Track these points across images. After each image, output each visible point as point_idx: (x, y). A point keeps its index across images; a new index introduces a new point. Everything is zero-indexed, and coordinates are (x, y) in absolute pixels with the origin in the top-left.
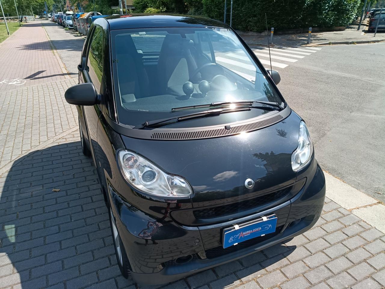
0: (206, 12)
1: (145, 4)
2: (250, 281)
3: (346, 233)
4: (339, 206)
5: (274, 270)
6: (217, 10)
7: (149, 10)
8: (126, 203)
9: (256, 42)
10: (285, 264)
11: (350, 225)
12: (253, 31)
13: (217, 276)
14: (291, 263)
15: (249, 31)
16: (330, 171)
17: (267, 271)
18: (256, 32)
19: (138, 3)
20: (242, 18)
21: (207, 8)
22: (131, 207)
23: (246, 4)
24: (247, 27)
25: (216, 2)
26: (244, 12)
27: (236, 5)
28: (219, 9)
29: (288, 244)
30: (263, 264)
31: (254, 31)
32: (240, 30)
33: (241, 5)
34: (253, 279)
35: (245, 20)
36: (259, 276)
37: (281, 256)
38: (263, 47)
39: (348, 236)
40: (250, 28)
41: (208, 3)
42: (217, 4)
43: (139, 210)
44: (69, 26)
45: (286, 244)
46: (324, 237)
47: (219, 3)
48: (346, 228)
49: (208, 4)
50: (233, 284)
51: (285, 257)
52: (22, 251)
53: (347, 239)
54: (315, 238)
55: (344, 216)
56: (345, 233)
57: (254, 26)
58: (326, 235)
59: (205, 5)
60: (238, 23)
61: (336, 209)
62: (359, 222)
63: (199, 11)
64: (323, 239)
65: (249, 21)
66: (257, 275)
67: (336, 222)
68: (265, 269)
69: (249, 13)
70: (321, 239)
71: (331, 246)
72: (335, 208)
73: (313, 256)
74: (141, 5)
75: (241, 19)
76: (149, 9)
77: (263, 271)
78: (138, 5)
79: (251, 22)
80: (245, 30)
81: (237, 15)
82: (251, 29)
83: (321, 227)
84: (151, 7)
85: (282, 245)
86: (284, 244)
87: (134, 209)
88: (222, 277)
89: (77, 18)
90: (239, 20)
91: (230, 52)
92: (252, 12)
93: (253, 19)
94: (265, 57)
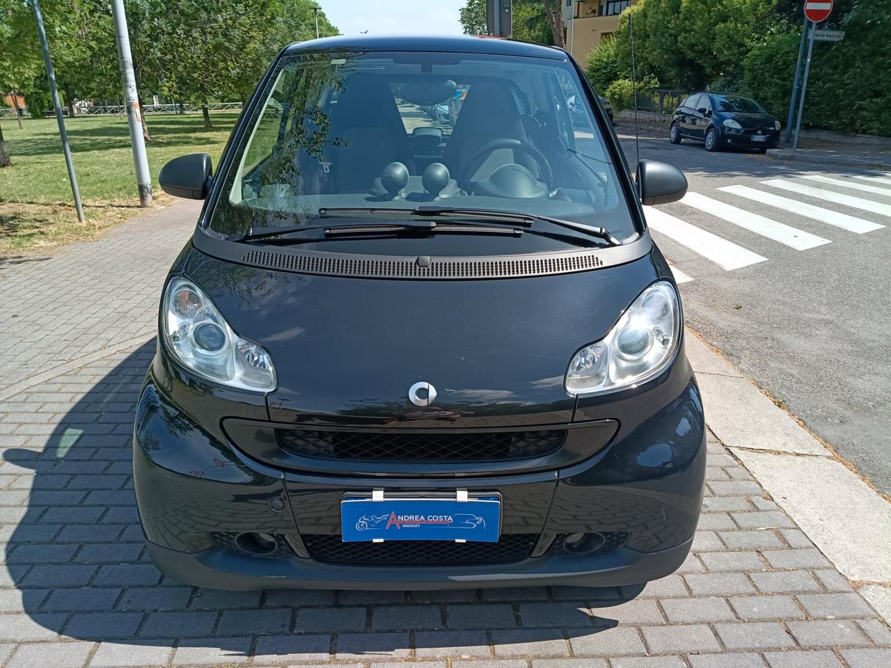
0: (750, 85)
1: (614, 71)
2: (434, 659)
3: (796, 635)
4: (827, 564)
5: (514, 657)
6: (778, 81)
7: (619, 85)
8: (167, 407)
9: (866, 159)
10: (552, 653)
11: (825, 619)
12: (868, 134)
13: (369, 625)
14: (572, 656)
15: (857, 132)
16: (876, 479)
17: (493, 652)
18: (879, 135)
19: (597, 70)
20: (842, 100)
21: (754, 78)
22: (176, 417)
23: (857, 65)
24: (853, 121)
25: (778, 62)
26: (848, 84)
27: (830, 67)
28: (784, 79)
29: (600, 612)
30: (495, 635)
31: (871, 134)
32: (833, 130)
33: (841, 67)
34: (445, 659)
35: (851, 105)
36: (464, 657)
37: (558, 632)
38: (882, 172)
39: (798, 644)
40: (861, 125)
41: (757, 65)
42: (780, 66)
43: (198, 427)
44: (441, 116)
45: (593, 609)
46: (718, 627)
47: (784, 64)
48: (805, 622)
49: (756, 67)
50: (389, 653)
51: (566, 638)
52: (61, 474)
53: (790, 649)
54: (689, 619)
55: (825, 590)
56: (793, 633)
57: (874, 121)
58: (729, 621)
59: (750, 70)
60: (828, 113)
61: (812, 570)
62: (862, 618)
63: (733, 84)
64: (713, 629)
65: (861, 108)
66: (462, 653)
67: (788, 599)
68: (492, 647)
69: (863, 86)
70: (705, 628)
71: (721, 653)
72: (811, 564)
73: (648, 660)
74: (604, 73)
75: (839, 102)
76: (620, 82)
77: (483, 650)
78: (597, 74)
79: (864, 109)
80: (848, 130)
81: (830, 92)
82: (865, 127)
83: (727, 601)
84: (626, 78)
85: (581, 609)
86: (589, 608)
87: (183, 423)
88: (378, 632)
89: (456, 101)
90: (832, 104)
91: (780, 177)
92: (870, 84)
93: (872, 102)
94: (870, 193)
